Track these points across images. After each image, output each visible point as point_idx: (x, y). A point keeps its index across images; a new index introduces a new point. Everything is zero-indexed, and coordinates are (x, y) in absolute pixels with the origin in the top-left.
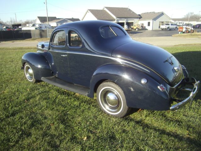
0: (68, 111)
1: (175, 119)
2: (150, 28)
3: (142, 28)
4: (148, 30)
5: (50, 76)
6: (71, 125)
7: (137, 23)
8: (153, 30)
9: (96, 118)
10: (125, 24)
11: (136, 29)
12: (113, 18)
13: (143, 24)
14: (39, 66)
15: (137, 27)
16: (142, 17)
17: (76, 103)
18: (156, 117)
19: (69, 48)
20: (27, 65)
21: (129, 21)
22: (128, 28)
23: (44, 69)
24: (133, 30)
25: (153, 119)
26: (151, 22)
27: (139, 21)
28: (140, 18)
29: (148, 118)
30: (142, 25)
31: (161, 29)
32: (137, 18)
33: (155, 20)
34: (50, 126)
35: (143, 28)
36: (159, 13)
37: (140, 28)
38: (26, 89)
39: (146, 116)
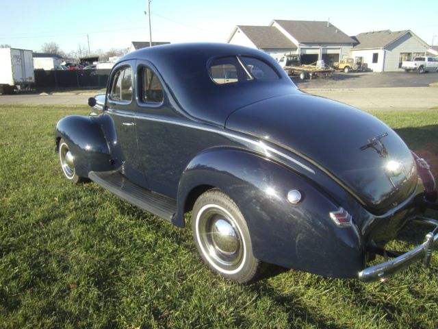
0: (122, 256)
1: (385, 301)
2: (377, 68)
3: (359, 67)
4: (372, 71)
5: (109, 170)
6: (117, 291)
7: (348, 57)
8: (384, 73)
9: (183, 280)
10: (320, 57)
11: (344, 69)
12: (293, 44)
13: (361, 58)
14: (88, 147)
15: (348, 65)
16: (359, 43)
17: (150, 237)
18: (333, 290)
19: (139, 106)
20: (63, 144)
21: (329, 52)
22: (325, 66)
23: (96, 152)
24: (338, 72)
25: (325, 295)
26: (381, 53)
27: (353, 52)
28: (354, 45)
29: (311, 291)
30: (359, 61)
31: (404, 70)
32: (349, 44)
33: (391, 50)
34: (69, 289)
35: (362, 68)
36: (399, 32)
37: (355, 67)
38: (52, 197)
39: (308, 286)
